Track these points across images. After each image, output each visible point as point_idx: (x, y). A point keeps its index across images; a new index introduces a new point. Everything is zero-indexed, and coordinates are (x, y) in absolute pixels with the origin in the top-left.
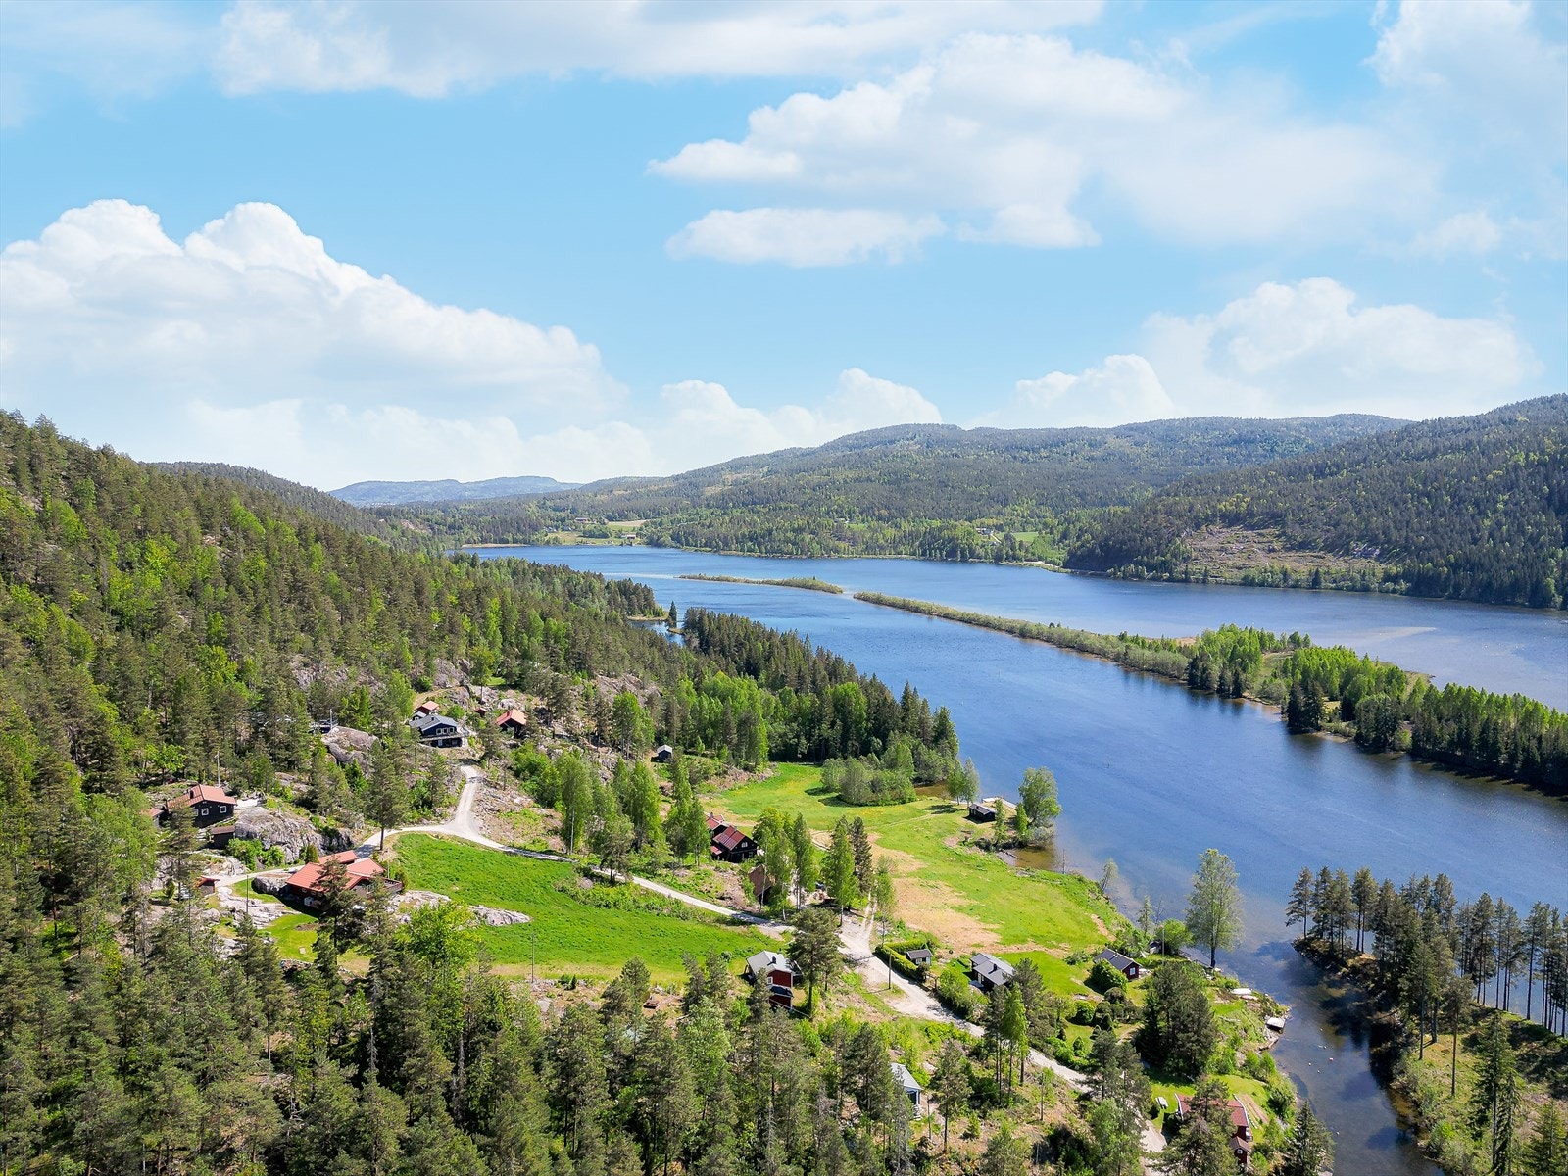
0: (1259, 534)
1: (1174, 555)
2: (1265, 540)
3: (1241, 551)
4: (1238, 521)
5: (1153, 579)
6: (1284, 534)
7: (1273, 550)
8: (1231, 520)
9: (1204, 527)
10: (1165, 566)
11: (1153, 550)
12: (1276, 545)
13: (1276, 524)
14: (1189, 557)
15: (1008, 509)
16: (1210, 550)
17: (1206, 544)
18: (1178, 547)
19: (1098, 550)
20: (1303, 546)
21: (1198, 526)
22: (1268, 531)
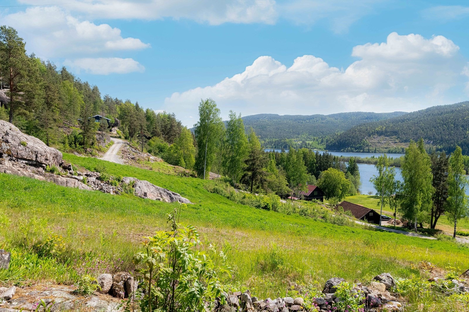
0: (390, 138)
1: (363, 144)
2: (393, 139)
3: (385, 143)
4: (382, 134)
5: (357, 152)
6: (399, 137)
7: (396, 143)
8: (380, 133)
9: (372, 136)
10: (360, 148)
11: (356, 143)
12: (397, 141)
13: (396, 135)
14: (368, 145)
15: (300, 136)
16: (375, 143)
17: (373, 141)
18: (364, 142)
19: (337, 143)
20: (406, 141)
21: (370, 136)
22: (393, 137)
